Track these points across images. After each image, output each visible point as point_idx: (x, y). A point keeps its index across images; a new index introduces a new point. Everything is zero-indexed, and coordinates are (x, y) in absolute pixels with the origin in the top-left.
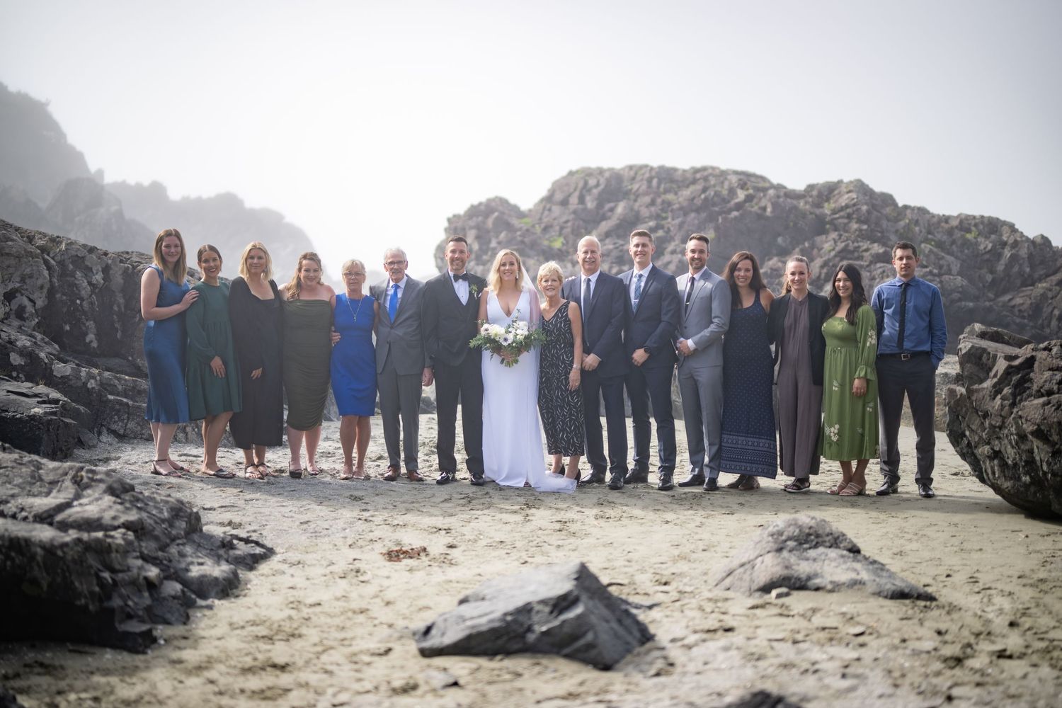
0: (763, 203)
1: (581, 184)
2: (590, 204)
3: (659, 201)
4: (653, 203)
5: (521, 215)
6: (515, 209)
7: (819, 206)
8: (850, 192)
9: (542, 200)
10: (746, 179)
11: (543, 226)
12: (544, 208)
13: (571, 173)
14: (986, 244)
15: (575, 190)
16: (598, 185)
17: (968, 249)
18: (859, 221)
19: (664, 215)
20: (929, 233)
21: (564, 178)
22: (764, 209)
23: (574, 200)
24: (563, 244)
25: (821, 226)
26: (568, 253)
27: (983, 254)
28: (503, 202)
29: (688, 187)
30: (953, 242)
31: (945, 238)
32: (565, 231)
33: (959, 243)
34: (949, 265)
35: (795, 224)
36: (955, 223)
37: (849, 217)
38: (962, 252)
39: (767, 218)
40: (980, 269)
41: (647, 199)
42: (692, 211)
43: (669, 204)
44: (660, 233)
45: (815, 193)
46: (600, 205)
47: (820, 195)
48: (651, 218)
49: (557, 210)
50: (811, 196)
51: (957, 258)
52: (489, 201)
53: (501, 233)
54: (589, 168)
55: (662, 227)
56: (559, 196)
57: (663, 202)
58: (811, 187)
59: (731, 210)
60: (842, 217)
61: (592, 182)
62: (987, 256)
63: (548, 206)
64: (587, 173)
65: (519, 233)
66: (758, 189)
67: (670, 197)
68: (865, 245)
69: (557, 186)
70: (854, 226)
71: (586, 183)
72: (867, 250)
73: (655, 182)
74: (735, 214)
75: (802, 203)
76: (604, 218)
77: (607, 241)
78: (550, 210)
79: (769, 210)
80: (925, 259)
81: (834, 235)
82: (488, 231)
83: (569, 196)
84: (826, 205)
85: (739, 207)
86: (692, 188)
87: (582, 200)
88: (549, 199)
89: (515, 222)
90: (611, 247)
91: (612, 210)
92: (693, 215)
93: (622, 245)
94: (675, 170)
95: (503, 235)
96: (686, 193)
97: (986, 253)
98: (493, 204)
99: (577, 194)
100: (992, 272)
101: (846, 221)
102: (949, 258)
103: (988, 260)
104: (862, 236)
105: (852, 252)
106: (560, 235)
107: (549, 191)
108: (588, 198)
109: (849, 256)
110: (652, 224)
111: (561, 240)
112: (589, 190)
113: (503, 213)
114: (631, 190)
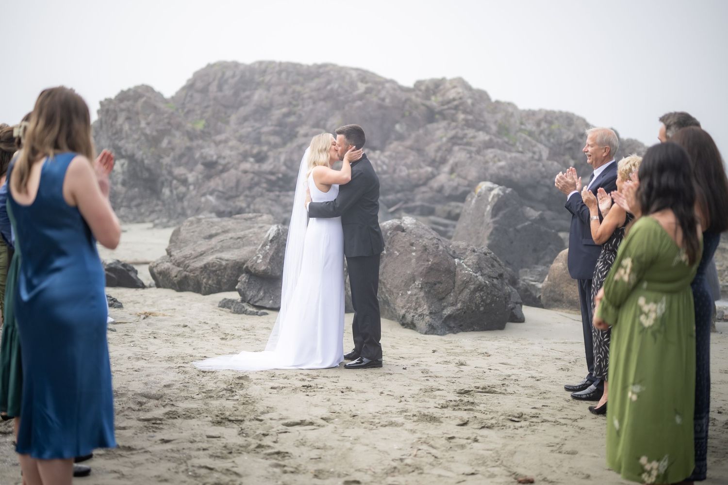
0: (383, 94)
1: (219, 75)
2: (228, 91)
3: (290, 90)
4: (284, 92)
5: (166, 101)
6: (159, 95)
7: (428, 98)
8: (454, 87)
9: (183, 88)
10: (364, 76)
11: (186, 110)
12: (186, 95)
13: (210, 66)
14: (568, 135)
15: (214, 80)
16: (233, 76)
17: (553, 138)
18: (465, 112)
19: (294, 103)
20: (522, 124)
21: (203, 70)
22: (383, 100)
23: (213, 88)
24: (205, 127)
25: (431, 116)
26: (209, 133)
27: (566, 143)
28: (148, 89)
29: (312, 79)
30: (542, 132)
31: (534, 128)
32: (207, 115)
33: (547, 132)
34: (540, 152)
35: (410, 114)
36: (541, 116)
37: (456, 108)
38: (549, 140)
39: (386, 108)
40: (564, 155)
41: (280, 89)
42: (320, 100)
43: (299, 94)
44: (292, 119)
45: (423, 88)
46: (236, 94)
47: (427, 90)
48: (283, 105)
49: (198, 97)
50: (420, 90)
51: (545, 145)
52: (137, 88)
53: (149, 115)
54: (225, 62)
55: (294, 114)
56: (199, 85)
57: (294, 92)
58: (419, 84)
59: (354, 101)
60: (449, 108)
61: (229, 73)
62: (568, 145)
63: (190, 94)
64: (223, 66)
65: (166, 115)
66: (376, 83)
67: (298, 88)
68: (471, 132)
69: (199, 76)
70: (461, 116)
71: (223, 74)
72: (474, 137)
73: (284, 75)
74: (359, 103)
75: (413, 97)
76: (241, 104)
77: (246, 124)
78: (191, 96)
79: (387, 100)
80: (521, 146)
81: (443, 124)
82: (137, 113)
83: (209, 84)
84: (433, 98)
85: (361, 97)
86: (317, 81)
87: (220, 88)
88: (190, 86)
89: (161, 106)
90: (250, 129)
91: (248, 97)
92: (321, 103)
93: (259, 128)
94: (301, 65)
95: (151, 117)
96: (313, 84)
97: (569, 142)
98: (140, 90)
99: (216, 83)
100: (573, 158)
101: (453, 112)
102: (541, 147)
103: (570, 149)
104: (468, 124)
105: (462, 138)
106: (201, 118)
107: (189, 80)
108: (226, 87)
109: (459, 142)
110: (285, 110)
111: (203, 122)
112: (226, 81)
113: (150, 98)
114: (263, 81)
